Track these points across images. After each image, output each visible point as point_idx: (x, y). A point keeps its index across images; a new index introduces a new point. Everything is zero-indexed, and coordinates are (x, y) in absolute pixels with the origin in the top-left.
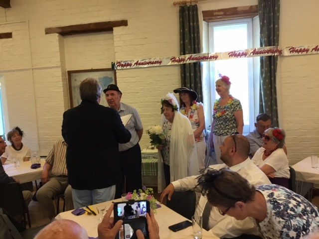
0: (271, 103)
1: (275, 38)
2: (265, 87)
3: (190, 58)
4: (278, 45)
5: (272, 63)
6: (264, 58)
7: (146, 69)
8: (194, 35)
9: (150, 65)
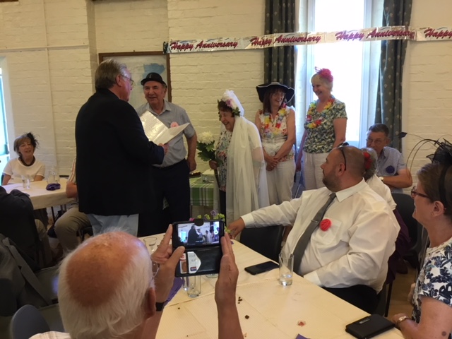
0: (393, 110)
1: (405, 13)
2: (386, 86)
4: (408, 25)
6: (387, 43)
7: (214, 54)
9: (220, 48)
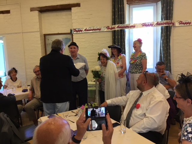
0: (167, 55)
1: (170, 15)
2: (163, 45)
3: (118, 27)
4: (172, 20)
5: (168, 31)
6: (163, 28)
7: (91, 33)
8: (121, 13)
9: (94, 31)
